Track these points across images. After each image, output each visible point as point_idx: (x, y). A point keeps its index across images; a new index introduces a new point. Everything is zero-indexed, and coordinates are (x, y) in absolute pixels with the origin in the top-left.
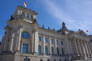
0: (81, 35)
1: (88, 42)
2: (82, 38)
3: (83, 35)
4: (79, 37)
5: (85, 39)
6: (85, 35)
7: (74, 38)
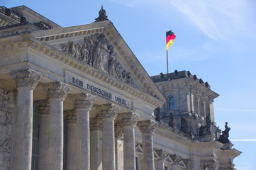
0: (92, 59)
1: (144, 126)
2: (94, 90)
3: (110, 62)
4: (74, 73)
5: (122, 102)
6: (127, 69)
7: (22, 76)
